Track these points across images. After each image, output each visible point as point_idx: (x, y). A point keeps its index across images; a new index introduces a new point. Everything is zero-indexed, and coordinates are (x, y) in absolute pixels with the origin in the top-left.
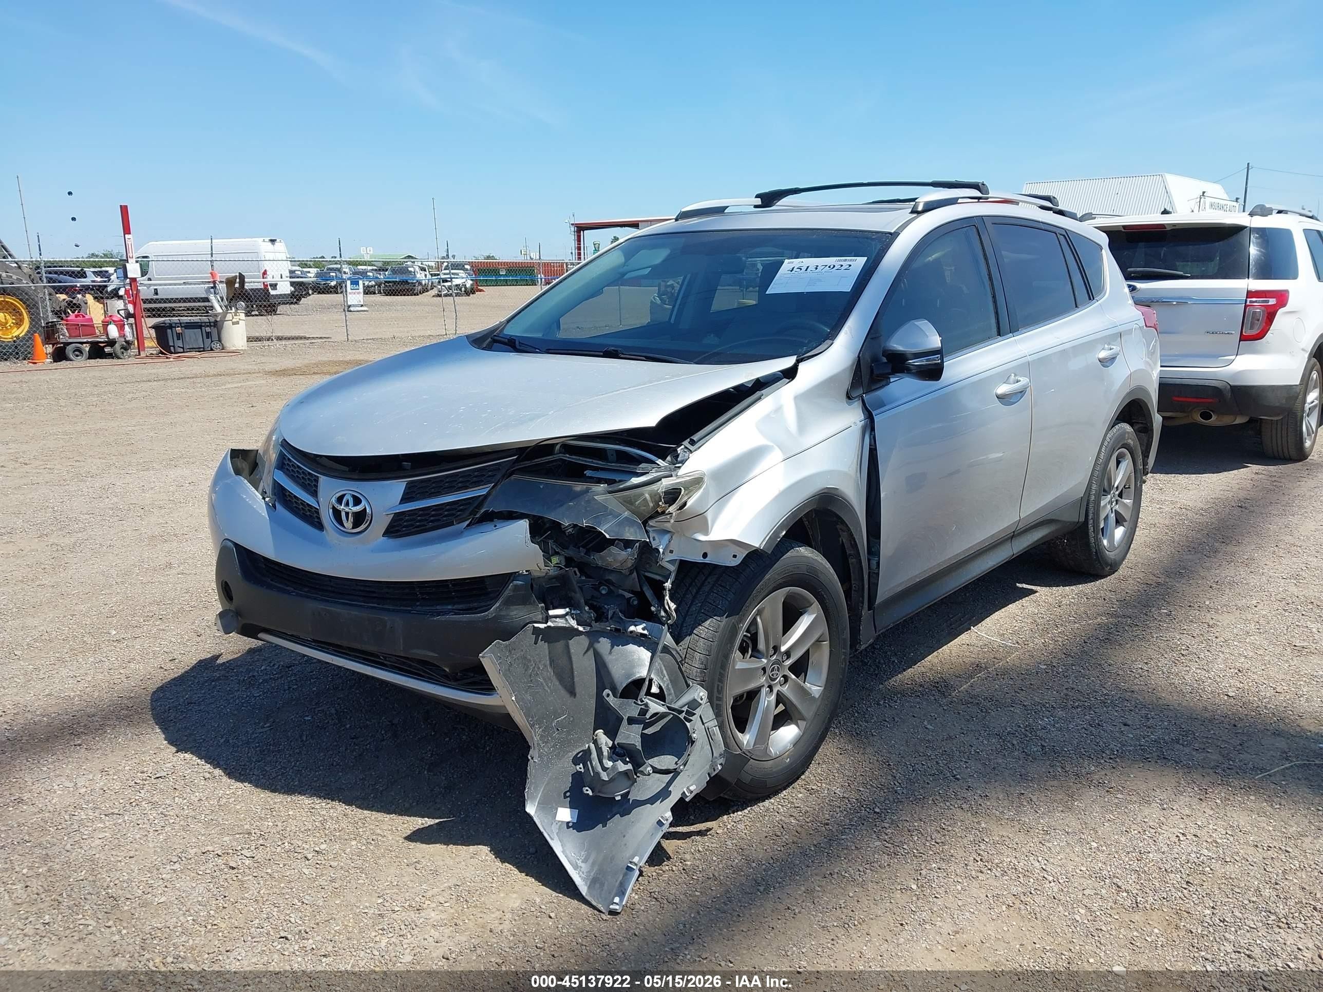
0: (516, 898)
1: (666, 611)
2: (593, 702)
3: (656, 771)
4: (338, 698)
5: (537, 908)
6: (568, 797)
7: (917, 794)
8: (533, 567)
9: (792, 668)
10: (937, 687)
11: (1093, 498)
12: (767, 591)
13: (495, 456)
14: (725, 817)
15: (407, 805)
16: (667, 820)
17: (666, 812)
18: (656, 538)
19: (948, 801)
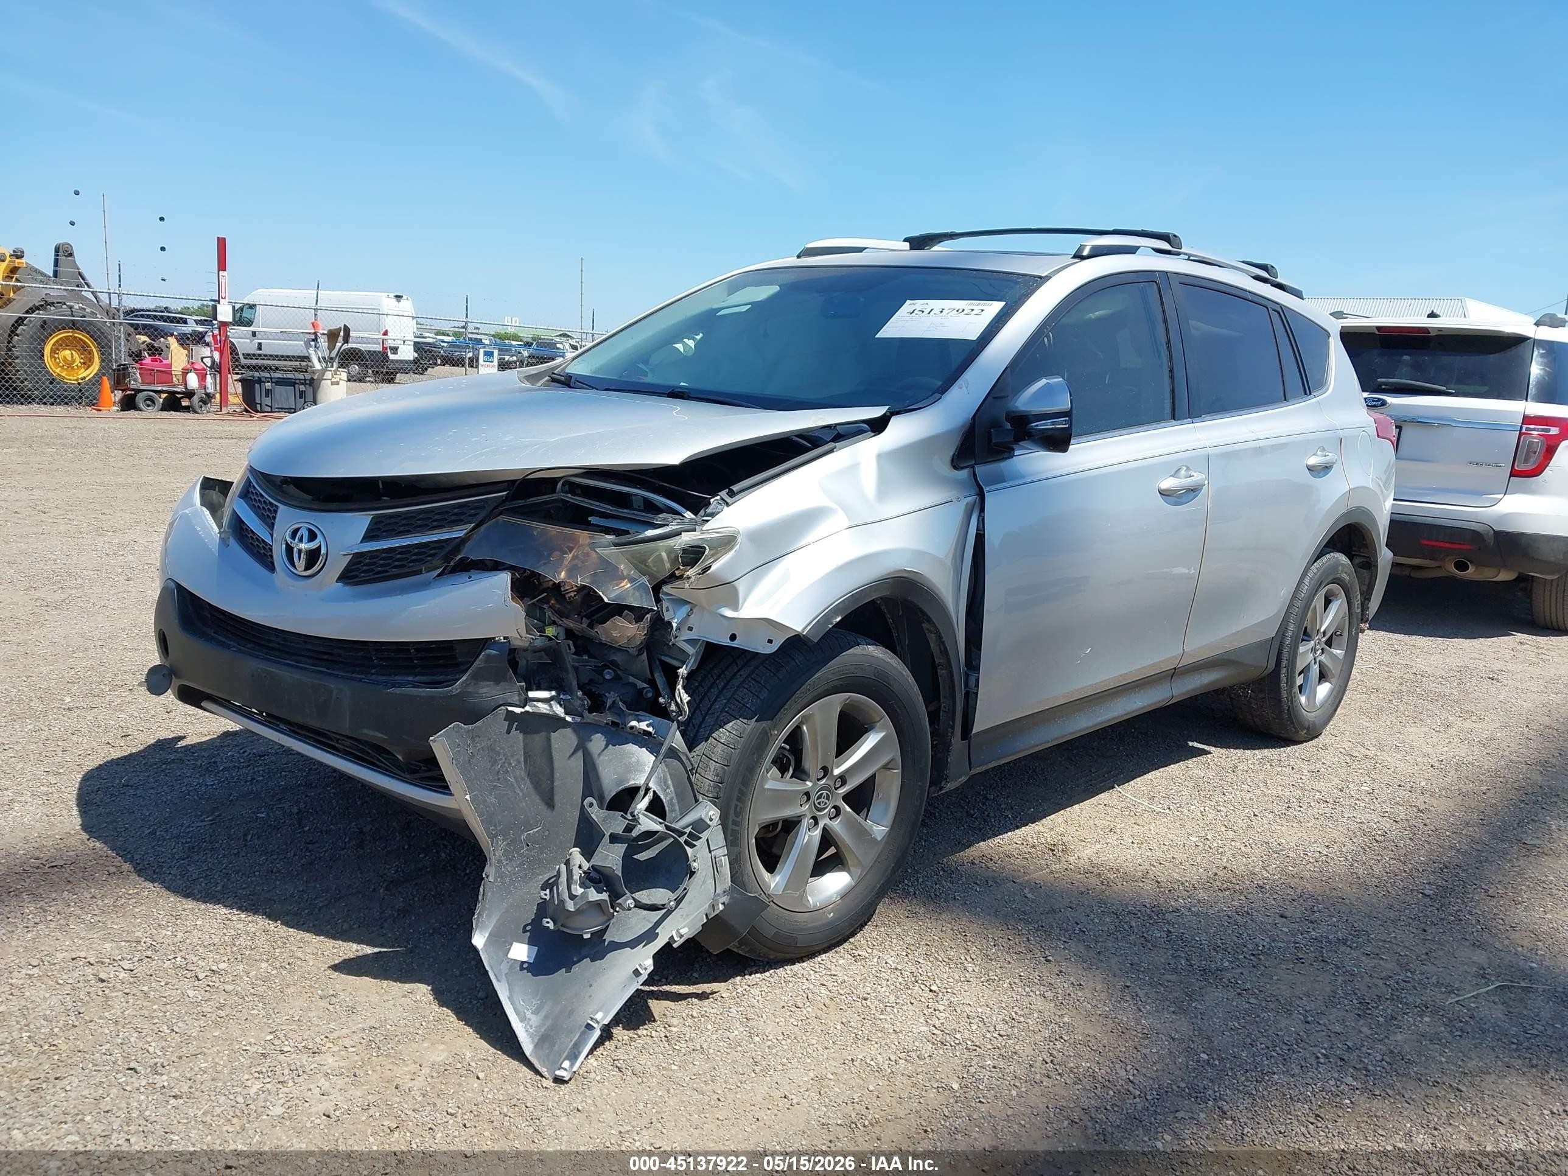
0: (442, 1050)
1: (677, 704)
2: (576, 814)
3: (639, 905)
4: (306, 796)
5: (465, 1064)
6: (527, 931)
7: (991, 973)
8: (512, 634)
9: (847, 798)
10: (1053, 850)
11: (1288, 640)
12: (815, 693)
13: (482, 489)
14: (739, 978)
15: (346, 926)
16: (646, 969)
17: (646, 959)
18: (670, 608)
19: (1028, 986)
